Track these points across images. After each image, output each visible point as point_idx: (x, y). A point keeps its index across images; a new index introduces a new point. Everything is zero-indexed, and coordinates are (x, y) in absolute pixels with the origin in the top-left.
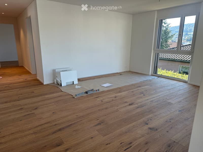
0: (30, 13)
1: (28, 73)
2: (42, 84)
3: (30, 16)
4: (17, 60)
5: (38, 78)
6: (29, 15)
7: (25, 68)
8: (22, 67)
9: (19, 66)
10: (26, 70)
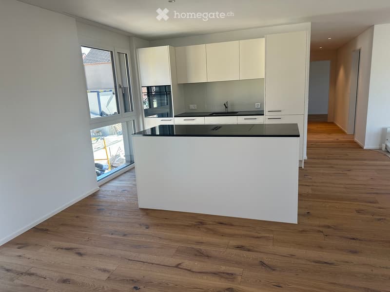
0: (361, 44)
1: (341, 132)
2: (361, 148)
3: (360, 50)
4: (327, 113)
5: (356, 139)
6: (358, 47)
7: (336, 125)
8: (332, 123)
9: (328, 121)
10: (338, 127)
